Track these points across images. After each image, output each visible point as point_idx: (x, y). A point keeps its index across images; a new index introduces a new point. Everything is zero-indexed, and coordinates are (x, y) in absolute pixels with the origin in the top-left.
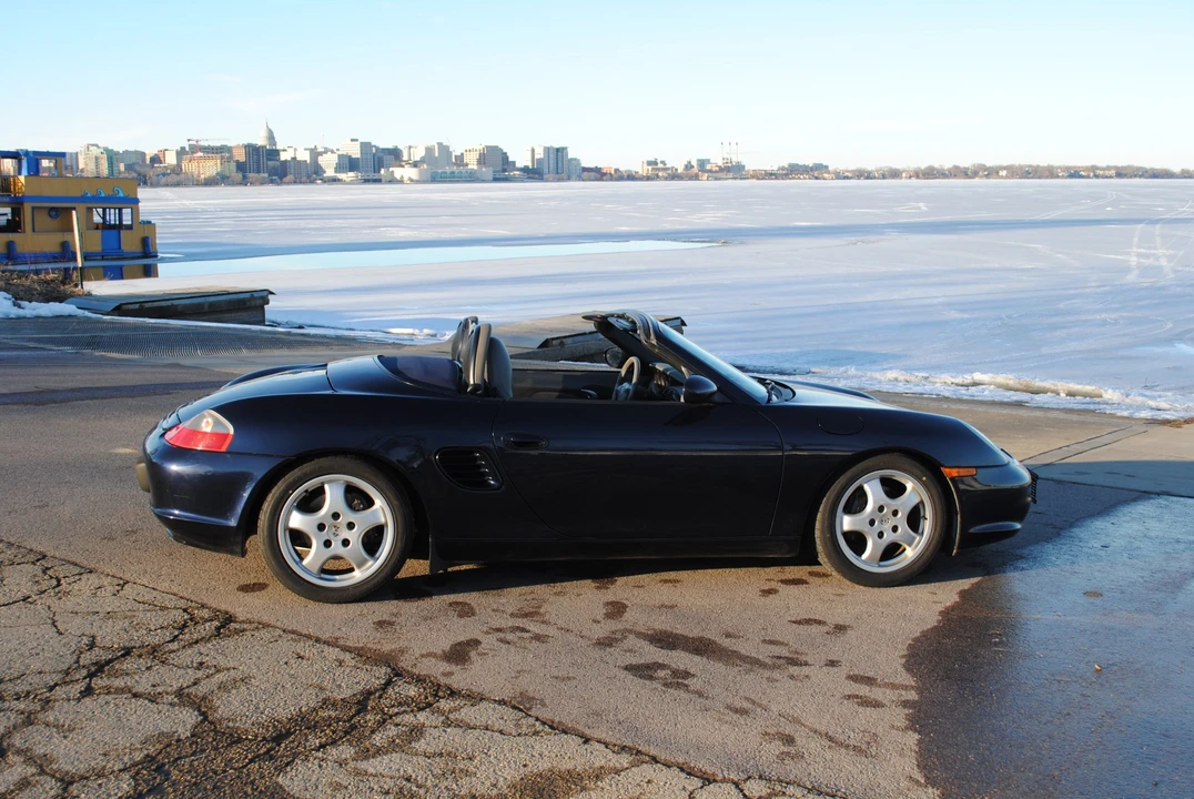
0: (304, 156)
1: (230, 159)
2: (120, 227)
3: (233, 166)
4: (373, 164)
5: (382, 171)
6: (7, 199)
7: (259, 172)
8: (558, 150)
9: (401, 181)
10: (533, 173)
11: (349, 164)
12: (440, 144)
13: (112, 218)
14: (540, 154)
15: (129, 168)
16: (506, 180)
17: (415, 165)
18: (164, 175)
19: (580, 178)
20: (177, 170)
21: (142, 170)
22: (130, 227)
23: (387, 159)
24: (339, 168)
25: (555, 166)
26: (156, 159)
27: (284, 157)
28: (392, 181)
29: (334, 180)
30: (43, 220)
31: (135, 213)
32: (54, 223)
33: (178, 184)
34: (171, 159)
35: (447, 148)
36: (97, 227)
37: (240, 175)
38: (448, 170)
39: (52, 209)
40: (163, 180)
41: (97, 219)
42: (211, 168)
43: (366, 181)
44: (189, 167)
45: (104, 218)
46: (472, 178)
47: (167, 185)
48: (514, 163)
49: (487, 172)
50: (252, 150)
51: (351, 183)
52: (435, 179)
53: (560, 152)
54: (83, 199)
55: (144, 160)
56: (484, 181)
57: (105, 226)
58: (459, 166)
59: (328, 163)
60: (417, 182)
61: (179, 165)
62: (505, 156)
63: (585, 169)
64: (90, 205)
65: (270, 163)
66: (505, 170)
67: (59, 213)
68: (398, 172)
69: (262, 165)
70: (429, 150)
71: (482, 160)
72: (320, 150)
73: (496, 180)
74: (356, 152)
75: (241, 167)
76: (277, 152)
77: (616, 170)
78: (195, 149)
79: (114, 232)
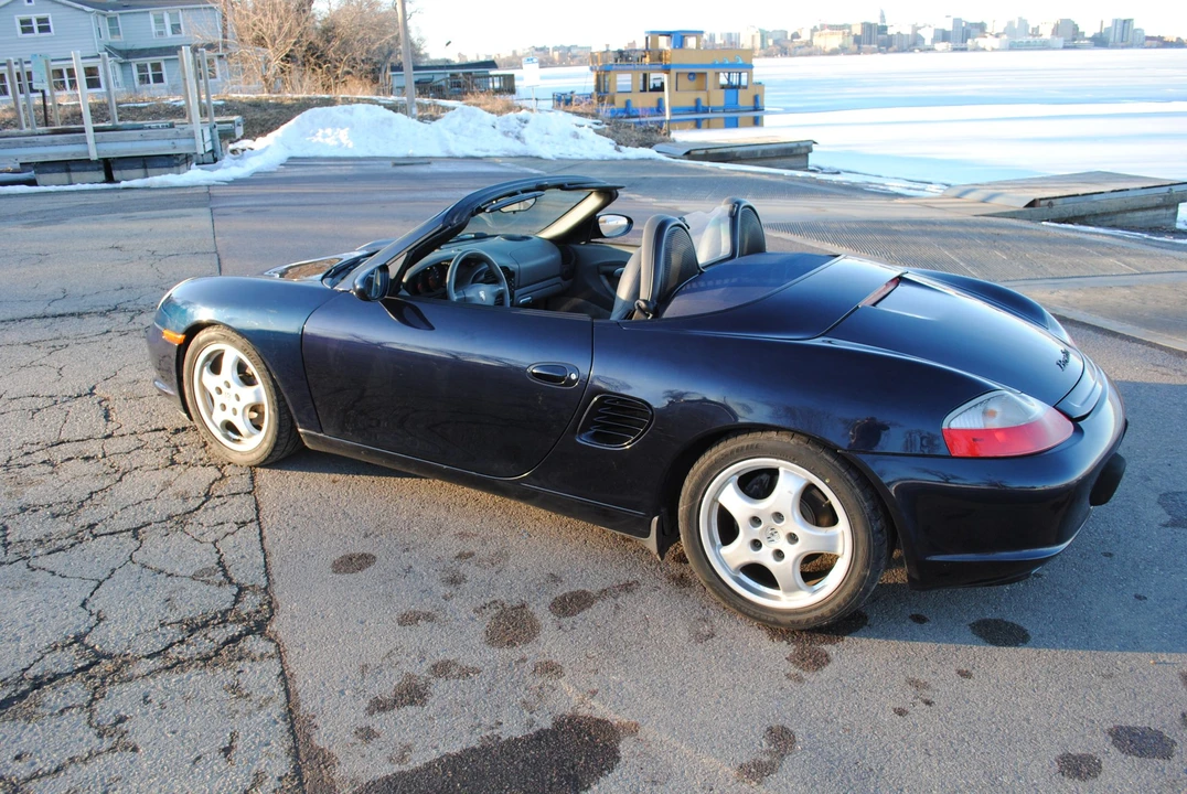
0: (907, 31)
1: (849, 33)
2: (738, 87)
3: (851, 39)
4: (962, 36)
5: (969, 41)
6: (660, 67)
7: (870, 43)
8: (1125, 21)
9: (984, 50)
10: (1100, 41)
11: (944, 36)
12: (1020, 19)
13: (735, 81)
14: (1108, 24)
15: (776, 42)
16: (1075, 47)
17: (997, 36)
18: (800, 47)
19: (1142, 46)
20: (809, 44)
21: (784, 44)
22: (745, 87)
23: (974, 31)
24: (935, 40)
25: (1121, 36)
26: (795, 36)
27: (890, 31)
28: (976, 49)
29: (930, 49)
30: (684, 81)
31: (750, 76)
32: (693, 84)
33: (810, 54)
34: (805, 36)
35: (1025, 21)
36: (723, 87)
37: (856, 47)
38: (1025, 39)
39: (690, 74)
40: (799, 51)
41: (723, 80)
42: (834, 41)
43: (955, 50)
44: (818, 41)
45: (728, 80)
46: (1045, 46)
47: (801, 55)
48: (1083, 33)
49: (1060, 42)
50: (868, 27)
51: (943, 51)
52: (1012, 47)
53: (1126, 23)
54: (713, 66)
55: (786, 37)
56: (1054, 49)
57: (729, 87)
58: (1034, 36)
59: (928, 36)
60: (998, 50)
61: (811, 40)
62: (1076, 28)
63: (1148, 38)
64: (717, 70)
65: (880, 36)
66: (1074, 40)
67: (697, 76)
68: (981, 42)
69: (875, 38)
70: (1011, 24)
71: (1056, 31)
72: (919, 25)
73: (1065, 47)
74: (949, 27)
75: (857, 40)
76: (885, 28)
77: (1178, 39)
78: (823, 27)
79: (734, 91)
